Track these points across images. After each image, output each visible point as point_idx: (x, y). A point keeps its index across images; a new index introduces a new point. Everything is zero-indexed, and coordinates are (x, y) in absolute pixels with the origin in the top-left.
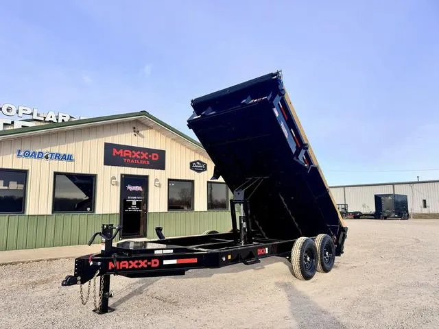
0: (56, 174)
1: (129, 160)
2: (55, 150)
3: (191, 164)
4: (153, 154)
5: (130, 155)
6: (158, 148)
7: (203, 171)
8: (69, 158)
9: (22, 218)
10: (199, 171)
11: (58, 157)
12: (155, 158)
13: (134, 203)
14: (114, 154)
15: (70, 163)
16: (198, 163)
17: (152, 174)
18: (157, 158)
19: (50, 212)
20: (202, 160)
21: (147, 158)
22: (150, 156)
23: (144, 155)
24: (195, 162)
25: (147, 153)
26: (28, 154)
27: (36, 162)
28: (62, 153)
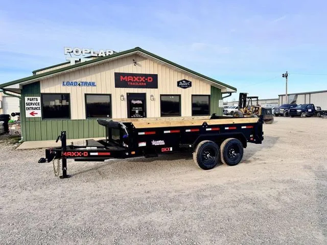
0: (86, 95)
1: (131, 84)
2: (84, 79)
3: (178, 83)
4: (149, 78)
5: (132, 80)
6: (152, 73)
7: (188, 87)
8: (93, 84)
9: (69, 121)
10: (185, 88)
11: (86, 84)
12: (150, 80)
13: (137, 111)
14: (121, 80)
15: (94, 87)
16: (184, 82)
17: (148, 92)
18: (152, 80)
19: (85, 118)
20: (187, 79)
21: (144, 81)
22: (146, 79)
23: (142, 79)
24: (182, 81)
25: (144, 78)
26: (69, 84)
27: (74, 88)
28: (88, 81)
